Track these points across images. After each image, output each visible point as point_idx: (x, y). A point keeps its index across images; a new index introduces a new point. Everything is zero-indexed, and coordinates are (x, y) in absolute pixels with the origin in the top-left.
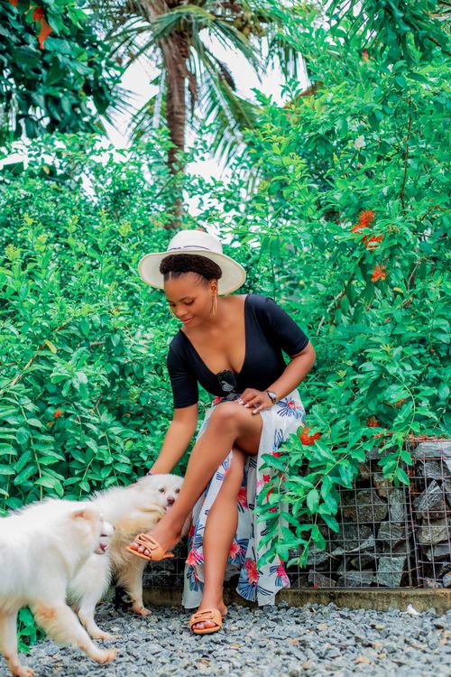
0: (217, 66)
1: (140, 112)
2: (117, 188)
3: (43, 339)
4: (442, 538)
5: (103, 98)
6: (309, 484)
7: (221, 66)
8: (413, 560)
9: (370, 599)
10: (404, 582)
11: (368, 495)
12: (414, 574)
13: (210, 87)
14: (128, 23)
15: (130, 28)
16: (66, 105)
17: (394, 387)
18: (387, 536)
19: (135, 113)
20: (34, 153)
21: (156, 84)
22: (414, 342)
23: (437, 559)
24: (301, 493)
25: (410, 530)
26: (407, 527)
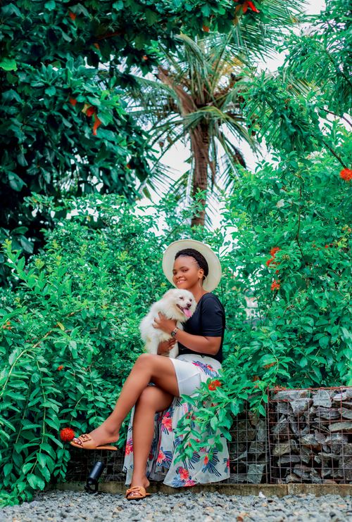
0: (233, 150)
1: (176, 183)
2: (127, 231)
3: (56, 321)
4: (286, 451)
5: (143, 171)
6: (212, 413)
7: (236, 150)
8: (268, 465)
9: (239, 489)
10: (263, 481)
11: (244, 424)
12: (269, 475)
13: (229, 165)
14: (169, 117)
15: (170, 121)
16: (114, 175)
17: (267, 356)
18: (255, 451)
19: (173, 184)
20: (81, 207)
21: (189, 162)
22: (288, 331)
23: (282, 465)
24: (206, 418)
25: (268, 447)
26: (266, 445)
